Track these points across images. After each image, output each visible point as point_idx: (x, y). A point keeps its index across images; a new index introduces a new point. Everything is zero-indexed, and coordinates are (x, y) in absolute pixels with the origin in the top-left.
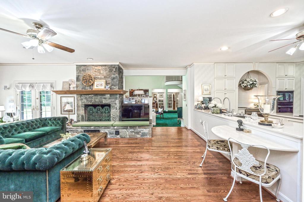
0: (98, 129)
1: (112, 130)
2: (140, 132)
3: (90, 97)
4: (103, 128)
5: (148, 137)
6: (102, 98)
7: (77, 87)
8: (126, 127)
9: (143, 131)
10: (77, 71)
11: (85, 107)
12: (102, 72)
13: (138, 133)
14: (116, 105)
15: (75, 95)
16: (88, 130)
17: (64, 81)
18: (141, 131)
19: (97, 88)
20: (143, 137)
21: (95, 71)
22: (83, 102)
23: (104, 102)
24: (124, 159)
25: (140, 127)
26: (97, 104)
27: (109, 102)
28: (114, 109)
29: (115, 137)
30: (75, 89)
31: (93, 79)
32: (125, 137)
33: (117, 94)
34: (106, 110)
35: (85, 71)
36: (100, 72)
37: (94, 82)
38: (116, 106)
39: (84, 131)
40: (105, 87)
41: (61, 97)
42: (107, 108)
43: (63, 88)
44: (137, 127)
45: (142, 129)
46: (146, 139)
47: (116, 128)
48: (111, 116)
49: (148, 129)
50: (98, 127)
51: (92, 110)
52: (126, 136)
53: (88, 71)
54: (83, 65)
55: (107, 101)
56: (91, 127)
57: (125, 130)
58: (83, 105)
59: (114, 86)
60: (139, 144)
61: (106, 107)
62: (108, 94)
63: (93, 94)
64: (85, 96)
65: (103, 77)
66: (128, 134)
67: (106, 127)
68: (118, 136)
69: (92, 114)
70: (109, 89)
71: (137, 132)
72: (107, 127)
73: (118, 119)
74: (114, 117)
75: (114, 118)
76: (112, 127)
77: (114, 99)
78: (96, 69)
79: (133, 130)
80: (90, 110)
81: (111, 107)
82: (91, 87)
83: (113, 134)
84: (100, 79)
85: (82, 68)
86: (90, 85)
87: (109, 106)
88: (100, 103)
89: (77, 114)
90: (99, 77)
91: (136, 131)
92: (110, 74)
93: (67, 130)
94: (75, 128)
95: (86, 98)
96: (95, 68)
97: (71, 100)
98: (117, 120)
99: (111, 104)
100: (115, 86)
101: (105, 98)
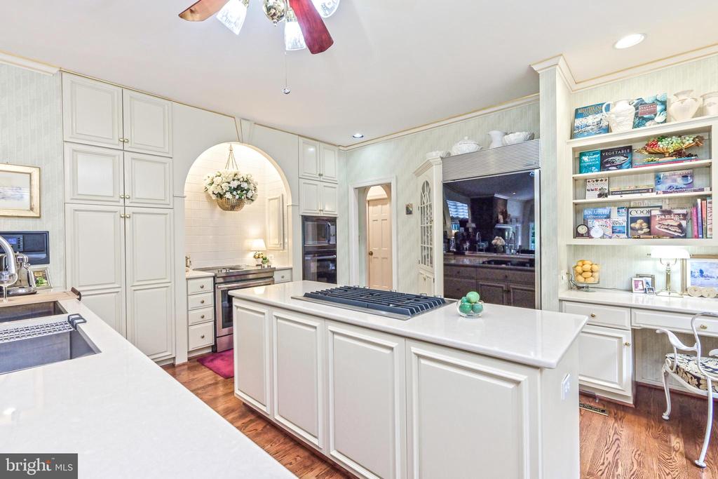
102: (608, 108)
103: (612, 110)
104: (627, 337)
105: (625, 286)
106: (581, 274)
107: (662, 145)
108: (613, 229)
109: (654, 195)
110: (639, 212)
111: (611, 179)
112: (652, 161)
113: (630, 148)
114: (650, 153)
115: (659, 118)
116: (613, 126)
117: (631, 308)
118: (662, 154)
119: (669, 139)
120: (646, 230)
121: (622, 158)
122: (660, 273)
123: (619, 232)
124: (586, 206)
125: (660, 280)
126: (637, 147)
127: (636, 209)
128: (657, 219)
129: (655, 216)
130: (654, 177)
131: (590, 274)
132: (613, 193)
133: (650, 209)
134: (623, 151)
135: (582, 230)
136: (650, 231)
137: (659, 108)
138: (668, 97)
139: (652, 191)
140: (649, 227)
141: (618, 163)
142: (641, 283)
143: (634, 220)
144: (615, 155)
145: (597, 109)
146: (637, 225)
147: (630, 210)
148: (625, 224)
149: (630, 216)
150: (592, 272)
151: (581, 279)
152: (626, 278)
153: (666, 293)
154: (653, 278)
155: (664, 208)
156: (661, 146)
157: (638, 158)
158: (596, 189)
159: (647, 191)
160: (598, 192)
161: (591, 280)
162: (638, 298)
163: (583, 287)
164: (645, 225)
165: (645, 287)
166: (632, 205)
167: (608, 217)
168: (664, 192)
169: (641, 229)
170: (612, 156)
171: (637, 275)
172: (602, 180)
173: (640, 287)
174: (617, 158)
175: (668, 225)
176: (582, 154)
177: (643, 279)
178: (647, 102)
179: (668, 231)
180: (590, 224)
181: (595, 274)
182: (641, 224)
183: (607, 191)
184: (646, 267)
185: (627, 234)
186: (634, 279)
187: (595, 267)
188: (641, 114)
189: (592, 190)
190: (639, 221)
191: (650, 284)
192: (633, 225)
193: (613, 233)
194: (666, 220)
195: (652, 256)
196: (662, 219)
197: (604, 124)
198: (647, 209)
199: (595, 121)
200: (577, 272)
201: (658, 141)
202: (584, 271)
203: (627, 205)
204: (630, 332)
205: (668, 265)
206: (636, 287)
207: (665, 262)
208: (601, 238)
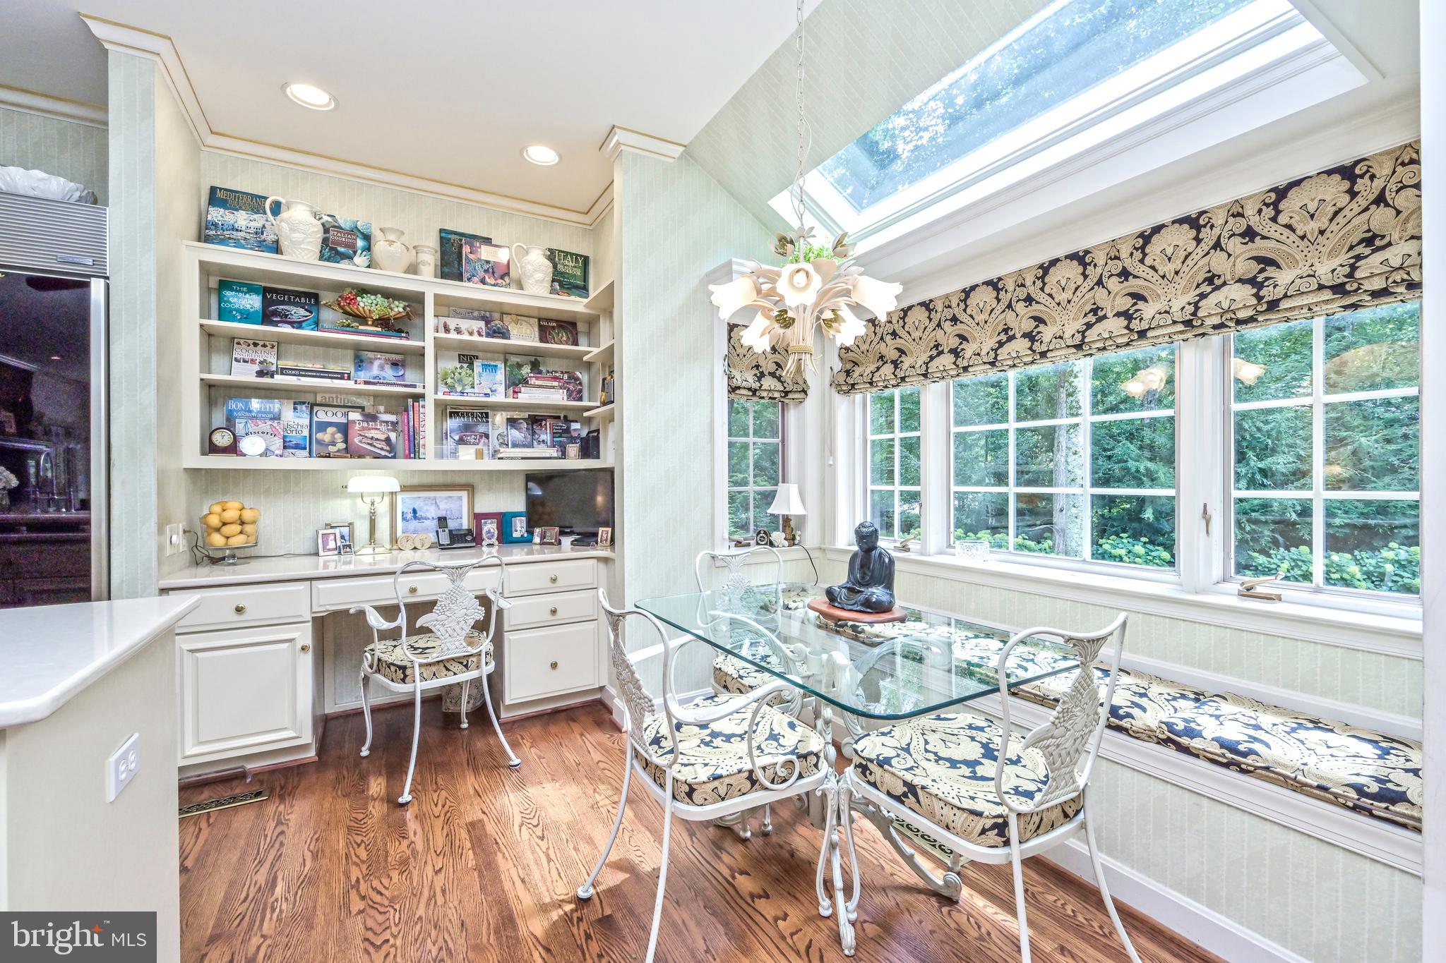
102: (277, 208)
103: (284, 215)
104: (305, 635)
105: (308, 547)
106: (218, 530)
107: (364, 303)
108: (284, 442)
109: (349, 384)
110: (330, 414)
111: (283, 347)
112: (348, 326)
113: (316, 296)
114: (346, 312)
115: (360, 260)
116: (284, 244)
117: (311, 579)
118: (362, 319)
119: (373, 297)
120: (342, 446)
121: (302, 312)
122: (361, 517)
123: (297, 447)
124: (233, 392)
125: (362, 531)
126: (327, 297)
127: (326, 409)
128: (357, 427)
129: (354, 422)
130: (353, 357)
131: (238, 528)
132: (283, 371)
133: (347, 410)
134: (303, 300)
135: (222, 439)
136: (346, 448)
137: (360, 243)
138: (373, 231)
139: (349, 378)
140: (346, 441)
141: (295, 318)
142: (332, 537)
143: (323, 426)
144: (289, 303)
145: (254, 203)
146: (326, 436)
147: (316, 409)
148: (306, 433)
149: (315, 419)
150: (242, 523)
151: (217, 540)
152: (310, 533)
153: (369, 550)
154: (350, 525)
155: (367, 410)
156: (362, 304)
157: (328, 315)
158: (253, 361)
159: (341, 376)
160: (257, 368)
161: (238, 541)
162: (330, 562)
163: (223, 559)
164: (339, 437)
165: (339, 544)
166: (319, 399)
167: (277, 418)
168: (366, 383)
169: (333, 443)
170: (283, 303)
171: (326, 525)
172: (264, 346)
173: (332, 545)
174: (293, 309)
175: (372, 438)
176: (224, 285)
177: (337, 531)
178: (343, 226)
179: (372, 449)
180: (240, 427)
181: (248, 528)
182: (333, 435)
183: (274, 368)
184: (341, 510)
185: (310, 453)
186: (321, 532)
187: (247, 515)
188: (332, 243)
189: (245, 361)
190: (330, 430)
191: (347, 538)
192: (320, 436)
193: (285, 447)
194: (369, 429)
195: (350, 489)
196: (363, 429)
197: (269, 237)
198: (344, 410)
199: (253, 224)
200: (209, 526)
201: (357, 295)
202: (224, 524)
203: (310, 398)
204: (310, 624)
205: (373, 504)
206: (325, 543)
207: (368, 500)
208: (261, 455)
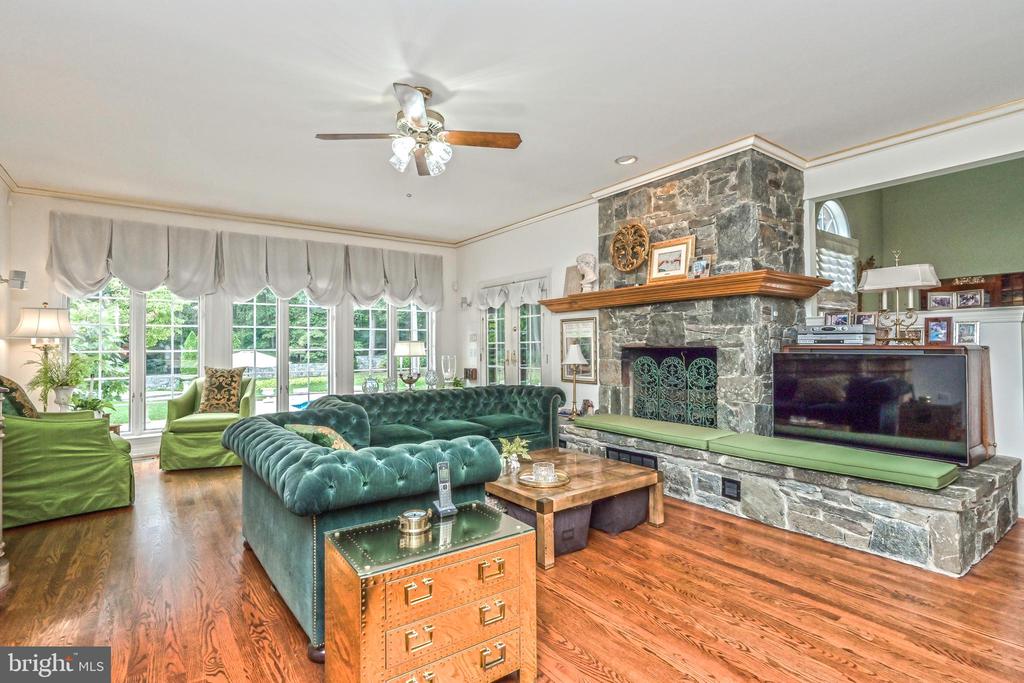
0: (652, 454)
1: (706, 468)
2: (868, 519)
3: (638, 317)
4: (669, 450)
5: (931, 567)
6: (681, 319)
7: (601, 280)
8: (776, 469)
9: (886, 513)
10: (601, 221)
11: (622, 358)
12: (680, 203)
13: (852, 519)
14: (742, 350)
15: (596, 314)
16: (617, 447)
17: (569, 265)
18: (874, 510)
19: (662, 274)
20: (886, 555)
21: (657, 208)
22: (617, 336)
23: (691, 335)
24: (674, 621)
25: (863, 486)
26: (662, 344)
27: (708, 336)
28: (730, 371)
29: (723, 509)
30: (596, 289)
31: (647, 239)
32: (770, 521)
33: (745, 296)
34: (699, 374)
35: (625, 216)
36: (673, 208)
37: (650, 254)
38: (742, 356)
39: (608, 449)
40: (690, 269)
41: (563, 321)
42: (703, 364)
43: (566, 288)
44: (844, 483)
45: (882, 503)
46: (910, 573)
47: (722, 460)
48: (721, 402)
49: (924, 512)
50: (653, 445)
51: (649, 371)
52: (775, 517)
53: (634, 211)
54: (617, 195)
55: (701, 331)
56: (629, 440)
57: (773, 484)
58: (615, 351)
59: (732, 259)
60: (826, 581)
61: (702, 361)
62: (705, 299)
63: (648, 305)
64: (623, 313)
65: (685, 224)
66: (786, 511)
67: (682, 451)
68: (736, 508)
69: (648, 389)
70: (706, 275)
71: (842, 511)
72: (684, 450)
73: (752, 422)
74: (733, 409)
75: (731, 412)
76: (706, 455)
77: (732, 322)
78: (659, 198)
79: (819, 497)
80: (643, 370)
81: (719, 359)
82: (642, 274)
83: (711, 489)
84: (674, 236)
85: (616, 205)
86: (635, 266)
87: (710, 352)
88: (676, 339)
89: (601, 384)
90: (671, 226)
91: (835, 504)
92: (713, 205)
93: (563, 436)
94: (581, 432)
95: (627, 323)
96: (659, 193)
97: (587, 330)
98: (749, 426)
99: (717, 344)
100: (734, 257)
101: (694, 320)
